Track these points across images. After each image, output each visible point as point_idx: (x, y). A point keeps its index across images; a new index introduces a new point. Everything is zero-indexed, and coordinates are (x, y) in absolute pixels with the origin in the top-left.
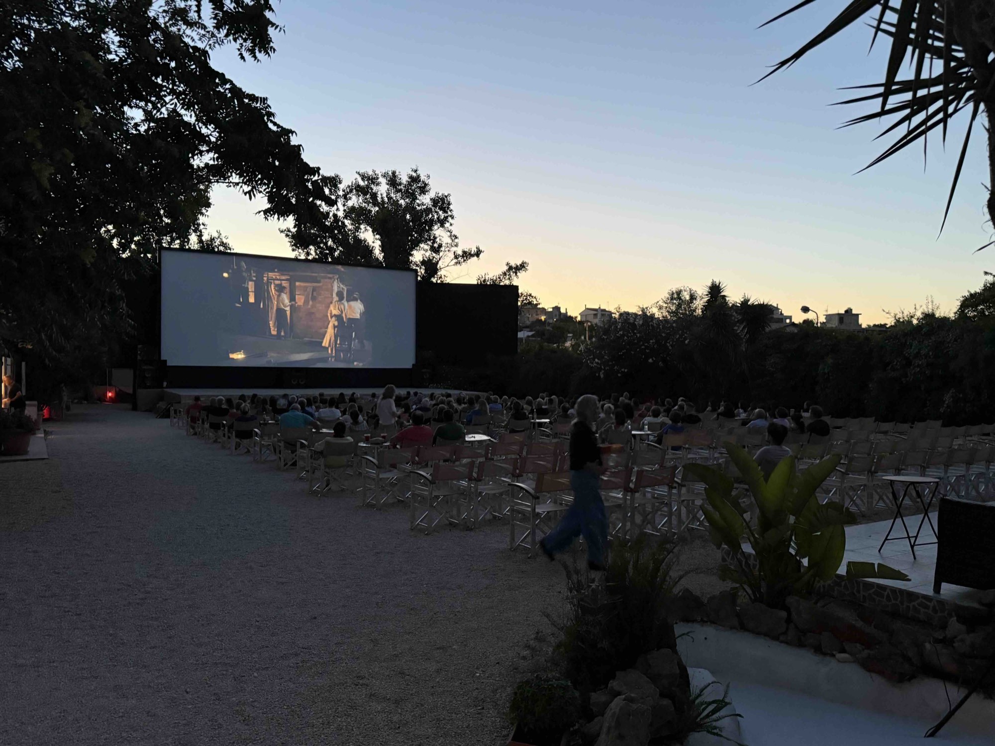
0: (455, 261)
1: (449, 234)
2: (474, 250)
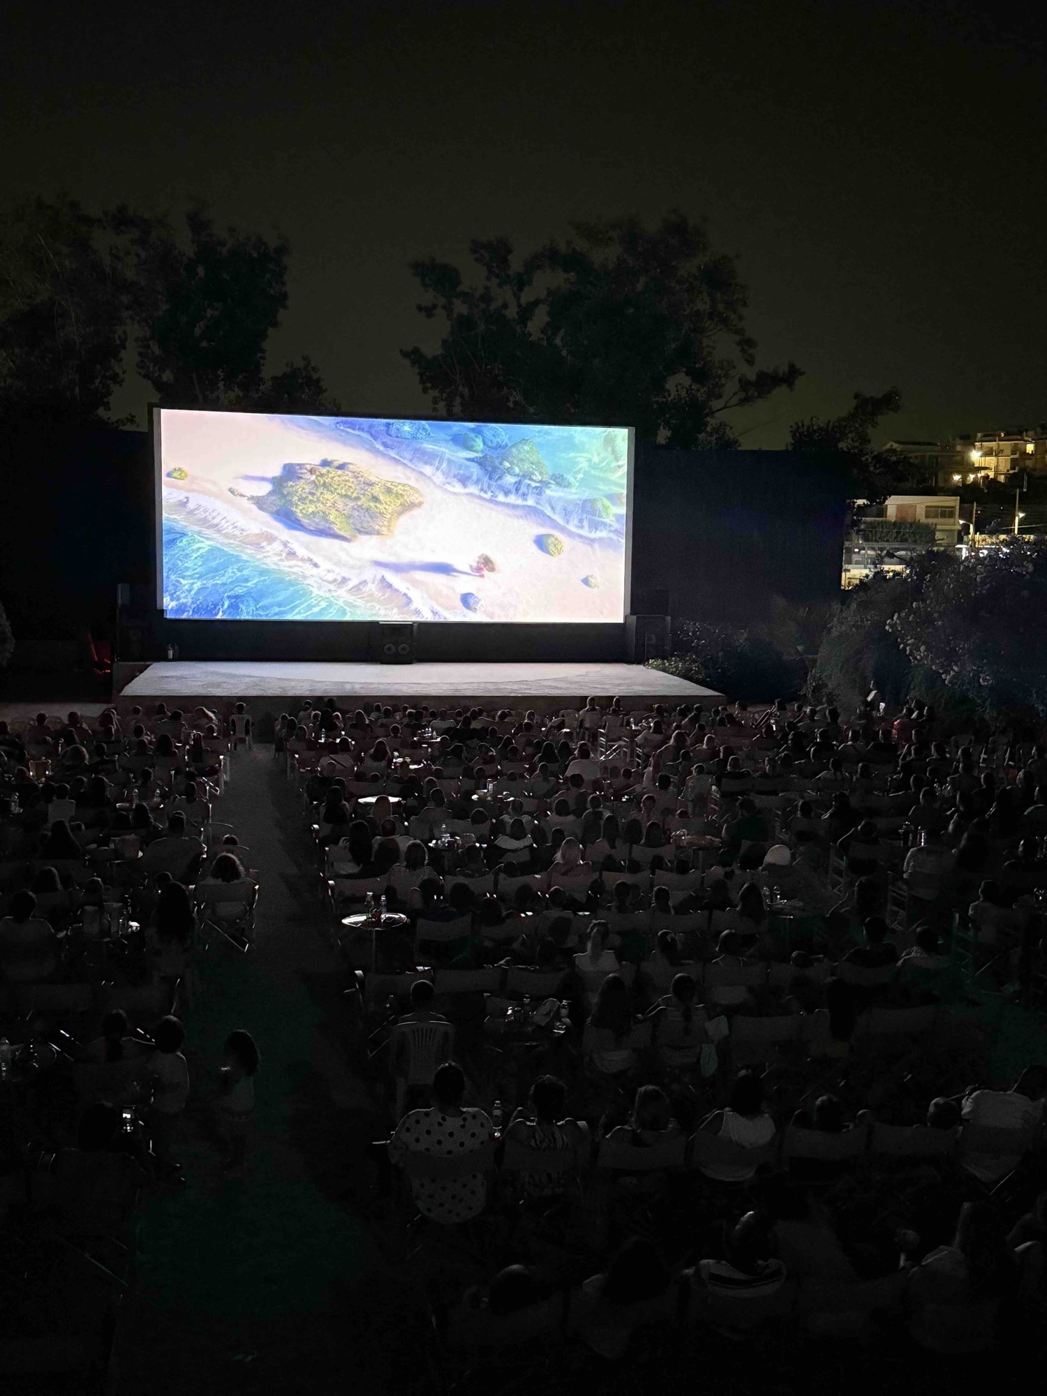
0: (743, 395)
1: (738, 338)
2: (784, 369)
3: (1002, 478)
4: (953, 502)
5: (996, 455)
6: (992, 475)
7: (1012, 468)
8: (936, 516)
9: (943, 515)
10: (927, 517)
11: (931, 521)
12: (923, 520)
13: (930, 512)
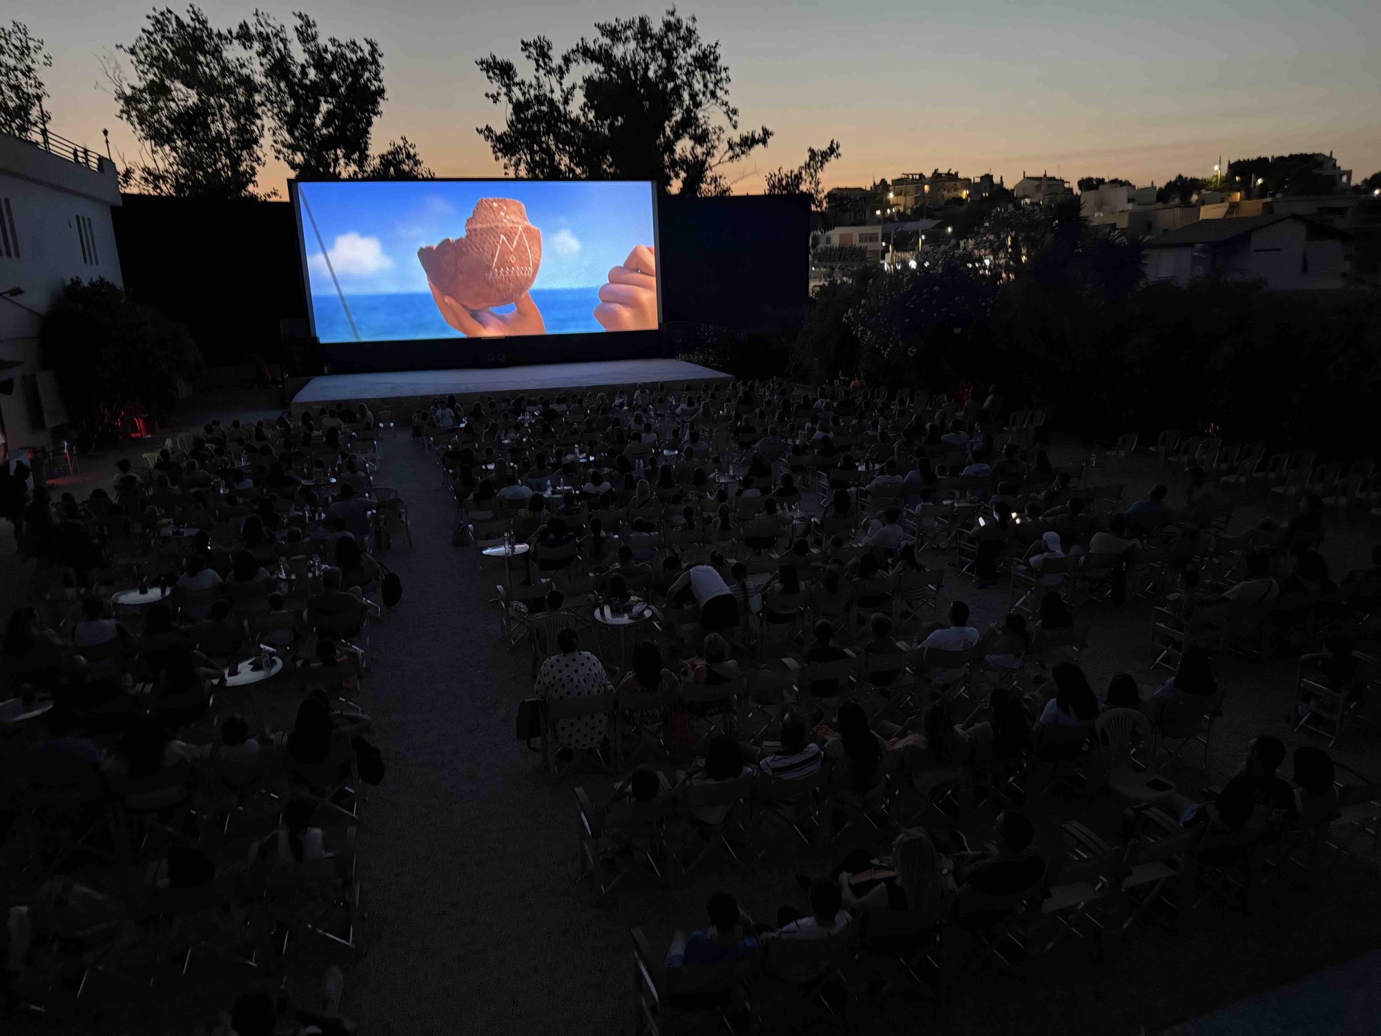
0: (730, 153)
2: (759, 133)
3: (909, 212)
4: (878, 230)
5: (905, 195)
6: (902, 209)
7: (916, 204)
8: (866, 241)
9: (871, 240)
10: (861, 241)
11: (864, 245)
12: (858, 245)
13: (863, 238)
